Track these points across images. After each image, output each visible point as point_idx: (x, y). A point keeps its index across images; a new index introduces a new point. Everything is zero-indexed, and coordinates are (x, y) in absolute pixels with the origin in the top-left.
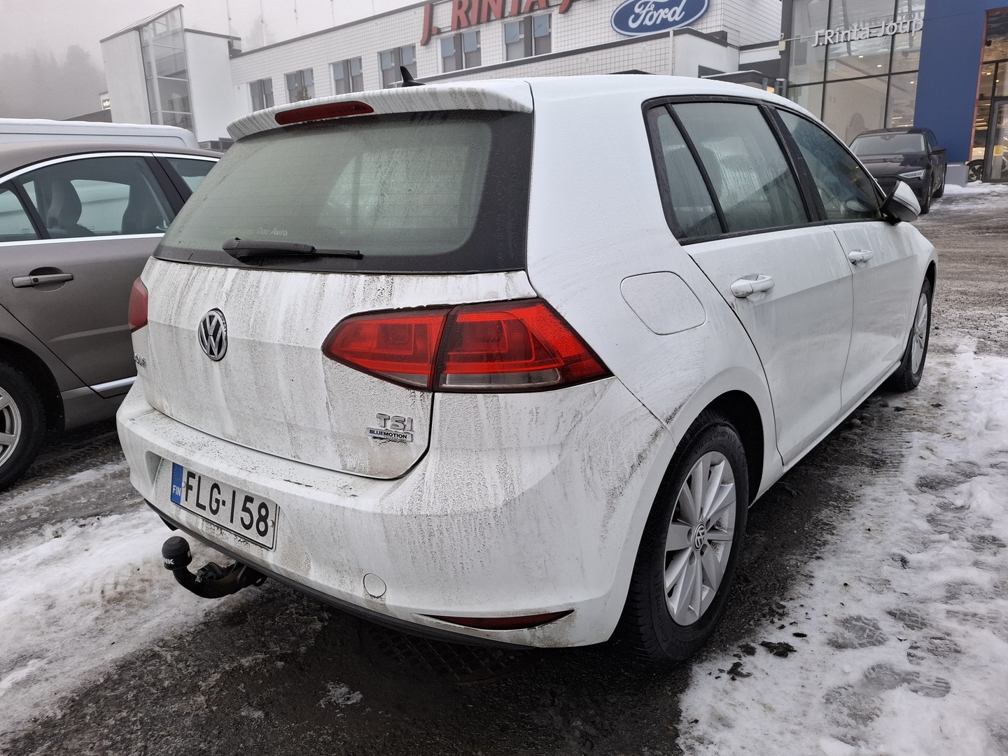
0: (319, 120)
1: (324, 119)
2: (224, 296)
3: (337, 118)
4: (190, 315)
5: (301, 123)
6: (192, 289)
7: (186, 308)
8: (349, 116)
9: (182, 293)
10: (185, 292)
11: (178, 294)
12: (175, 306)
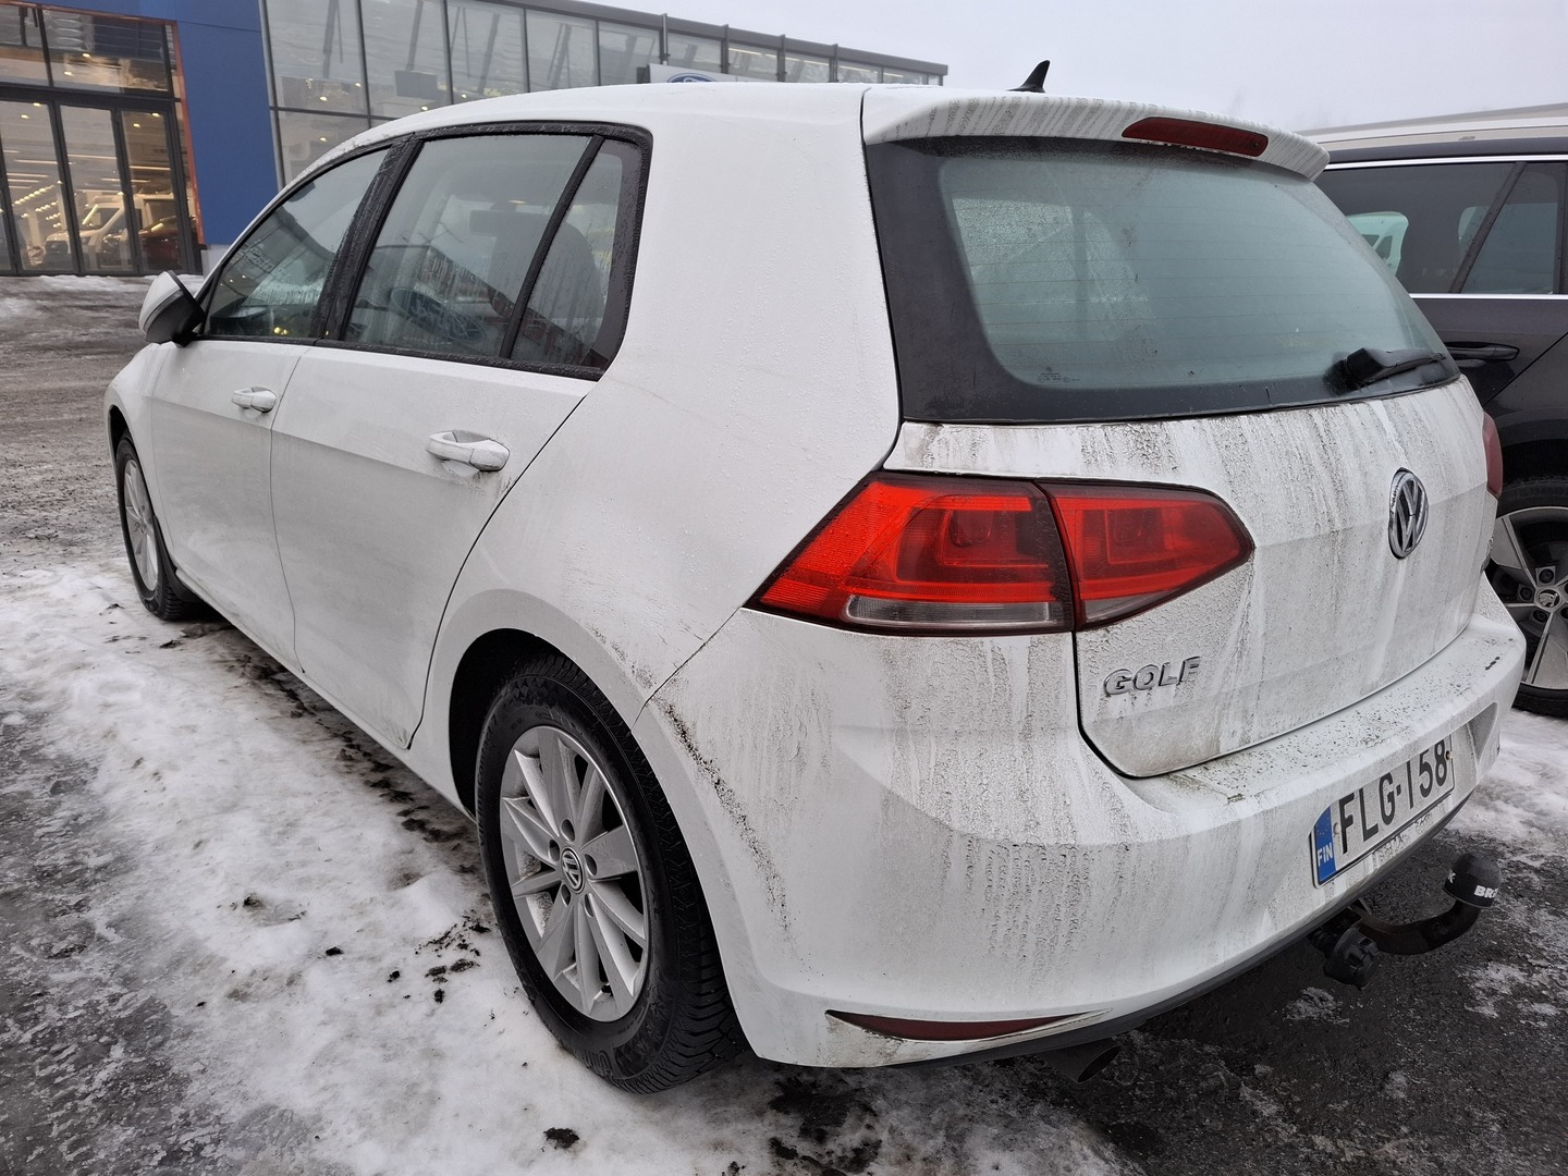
0: (1191, 147)
1: (1198, 148)
2: (1397, 445)
3: (1215, 151)
4: (1368, 497)
5: (1161, 143)
6: (1341, 451)
7: (1354, 487)
8: (1231, 154)
9: (1327, 464)
10: (1332, 459)
11: (1319, 469)
12: (1329, 491)
